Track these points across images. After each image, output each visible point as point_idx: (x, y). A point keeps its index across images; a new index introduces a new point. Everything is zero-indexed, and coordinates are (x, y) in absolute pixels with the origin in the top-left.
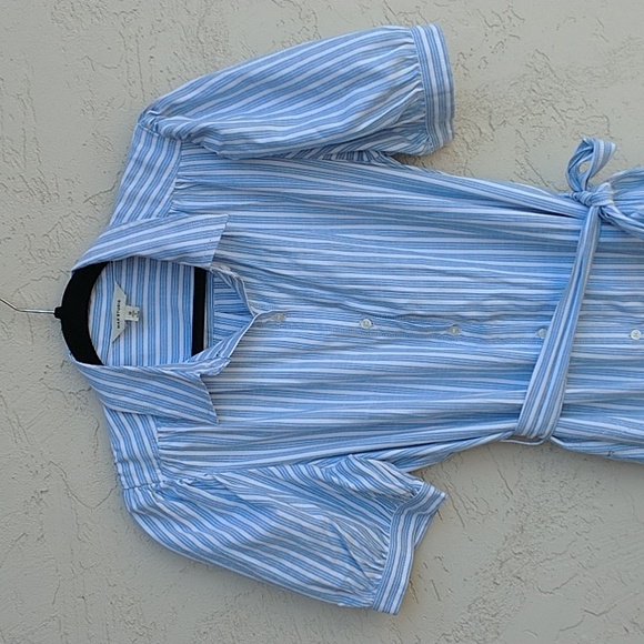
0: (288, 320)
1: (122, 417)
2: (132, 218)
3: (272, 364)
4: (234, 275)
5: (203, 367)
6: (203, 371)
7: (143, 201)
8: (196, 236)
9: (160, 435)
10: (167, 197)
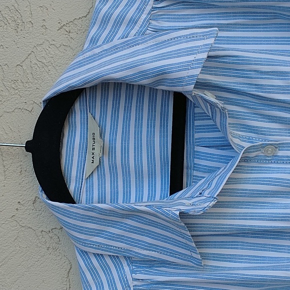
0: (280, 153)
1: (94, 261)
2: (108, 40)
3: (262, 205)
4: (220, 104)
5: (183, 204)
6: (183, 208)
7: (118, 23)
8: (178, 54)
9: (136, 283)
10: (144, 16)
